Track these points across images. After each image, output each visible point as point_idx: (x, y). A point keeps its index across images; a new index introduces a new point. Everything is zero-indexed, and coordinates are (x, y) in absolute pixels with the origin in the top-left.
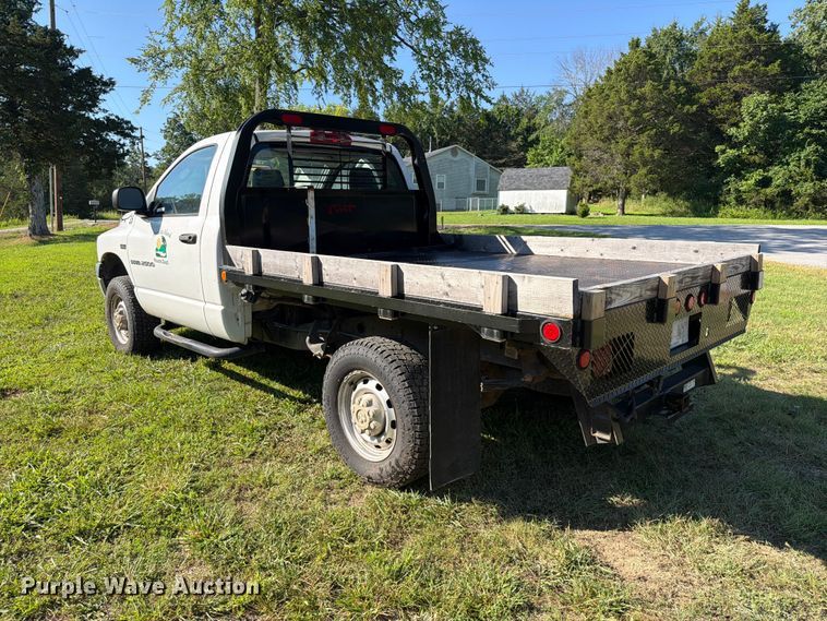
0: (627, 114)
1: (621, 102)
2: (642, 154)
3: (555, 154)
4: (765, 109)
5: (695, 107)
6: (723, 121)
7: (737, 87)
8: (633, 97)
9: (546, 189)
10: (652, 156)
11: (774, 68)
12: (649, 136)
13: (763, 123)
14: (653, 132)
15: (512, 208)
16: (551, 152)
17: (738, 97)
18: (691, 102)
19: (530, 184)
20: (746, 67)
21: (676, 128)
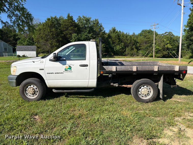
0: (50, 35)
1: (48, 32)
2: (55, 44)
3: (25, 42)
4: (77, 37)
5: (63, 35)
6: (69, 38)
7: (70, 32)
8: (51, 31)
9: (30, 51)
10: (57, 44)
11: (76, 29)
12: (56, 40)
13: (77, 39)
14: (56, 39)
15: (21, 56)
16: (24, 42)
17: (71, 34)
18: (62, 33)
19: (26, 50)
20: (72, 28)
21: (61, 39)
